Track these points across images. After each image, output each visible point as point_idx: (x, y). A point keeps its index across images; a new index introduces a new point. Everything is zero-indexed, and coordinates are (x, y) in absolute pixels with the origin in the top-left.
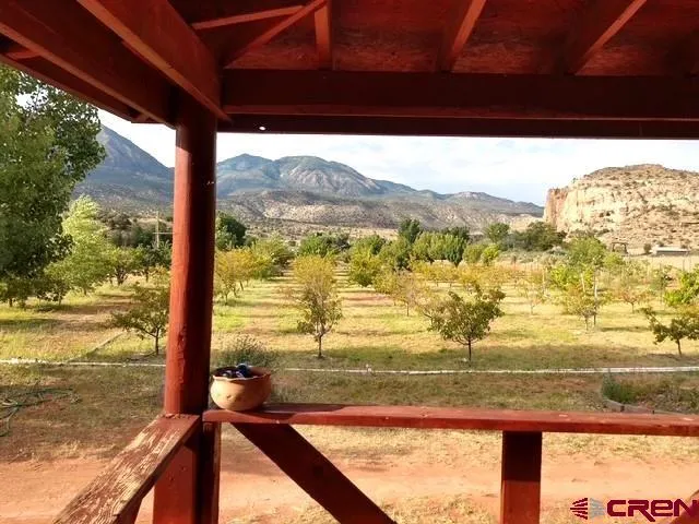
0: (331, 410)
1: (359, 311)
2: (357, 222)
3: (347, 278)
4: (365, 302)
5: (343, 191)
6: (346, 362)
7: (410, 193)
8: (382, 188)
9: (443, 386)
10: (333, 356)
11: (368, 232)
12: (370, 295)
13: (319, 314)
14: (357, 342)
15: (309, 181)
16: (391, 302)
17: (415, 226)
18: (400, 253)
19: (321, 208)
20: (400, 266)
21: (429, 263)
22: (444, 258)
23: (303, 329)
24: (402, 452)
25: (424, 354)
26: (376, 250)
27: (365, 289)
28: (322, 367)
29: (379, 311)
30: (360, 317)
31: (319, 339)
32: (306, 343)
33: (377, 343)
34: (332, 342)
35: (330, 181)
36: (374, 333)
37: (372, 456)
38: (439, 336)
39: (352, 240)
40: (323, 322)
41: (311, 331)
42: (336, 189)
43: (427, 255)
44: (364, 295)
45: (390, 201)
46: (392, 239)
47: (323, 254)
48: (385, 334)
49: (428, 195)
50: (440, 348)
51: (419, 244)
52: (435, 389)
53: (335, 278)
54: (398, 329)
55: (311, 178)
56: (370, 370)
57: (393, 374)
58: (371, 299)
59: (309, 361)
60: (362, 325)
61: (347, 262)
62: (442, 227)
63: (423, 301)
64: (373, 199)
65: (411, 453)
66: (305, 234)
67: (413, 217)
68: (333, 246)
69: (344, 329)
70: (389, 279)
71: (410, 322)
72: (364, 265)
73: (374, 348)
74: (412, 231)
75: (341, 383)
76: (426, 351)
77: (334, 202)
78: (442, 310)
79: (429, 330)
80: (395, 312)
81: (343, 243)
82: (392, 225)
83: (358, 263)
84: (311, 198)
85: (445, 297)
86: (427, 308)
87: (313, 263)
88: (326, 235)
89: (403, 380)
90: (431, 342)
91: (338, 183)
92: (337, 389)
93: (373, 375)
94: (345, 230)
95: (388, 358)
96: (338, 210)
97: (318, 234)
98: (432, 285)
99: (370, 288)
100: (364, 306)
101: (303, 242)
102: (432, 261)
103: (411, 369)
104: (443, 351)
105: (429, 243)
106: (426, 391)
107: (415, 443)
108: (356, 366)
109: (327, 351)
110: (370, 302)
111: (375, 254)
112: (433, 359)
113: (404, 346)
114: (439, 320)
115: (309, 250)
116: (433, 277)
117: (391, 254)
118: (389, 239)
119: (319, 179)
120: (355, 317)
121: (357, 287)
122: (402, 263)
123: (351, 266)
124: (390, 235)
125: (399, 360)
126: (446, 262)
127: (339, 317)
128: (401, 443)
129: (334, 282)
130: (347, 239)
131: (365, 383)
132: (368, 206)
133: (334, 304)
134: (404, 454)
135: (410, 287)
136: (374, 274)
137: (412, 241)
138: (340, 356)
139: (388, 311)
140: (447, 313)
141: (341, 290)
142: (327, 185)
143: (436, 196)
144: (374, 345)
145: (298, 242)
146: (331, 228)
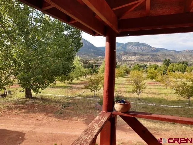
0: (148, 115)
1: (150, 87)
2: (148, 60)
3: (147, 77)
4: (152, 84)
5: (145, 51)
6: (147, 101)
7: (167, 51)
8: (158, 50)
9: (179, 111)
10: (143, 100)
11: (153, 63)
12: (154, 82)
13: (139, 87)
14: (150, 96)
15: (135, 49)
16: (161, 84)
17: (168, 61)
18: (163, 69)
19: (138, 57)
20: (164, 73)
21: (173, 73)
22: (179, 71)
23: (134, 91)
24: (166, 130)
25: (172, 101)
26: (156, 68)
27: (152, 80)
28: (139, 102)
29: (156, 87)
30: (151, 88)
31: (138, 94)
32: (135, 95)
33: (156, 96)
34: (142, 95)
36: (155, 93)
37: (156, 130)
38: (178, 96)
39: (148, 65)
40: (140, 89)
41: (136, 92)
42: (143, 51)
43: (173, 70)
44: (152, 82)
45: (160, 54)
46: (160, 65)
47: (139, 70)
48: (159, 94)
49: (173, 52)
50: (178, 99)
51: (170, 67)
52: (177, 112)
53: (143, 77)
54: (163, 92)
55: (135, 48)
56: (154, 104)
57: (162, 106)
58: (154, 83)
59: (136, 100)
60: (152, 91)
61: (146, 72)
62: (178, 61)
63: (172, 84)
64: (155, 53)
65: (170, 131)
66: (133, 64)
67: (168, 58)
68: (142, 67)
69: (146, 92)
70: (160, 77)
71: (167, 91)
72: (152, 73)
73: (155, 98)
74: (167, 63)
75: (145, 107)
76: (173, 100)
77: (142, 55)
78: (179, 87)
79: (174, 93)
80: (162, 87)
81: (145, 67)
82: (161, 61)
83: (150, 73)
84: (135, 54)
85: (180, 83)
86: (173, 86)
87: (136, 72)
88: (140, 64)
89: (166, 108)
90: (175, 97)
91: (143, 49)
92: (144, 109)
93: (156, 106)
94: (146, 63)
95: (160, 101)
96: (144, 57)
97: (137, 64)
98: (174, 79)
99: (154, 80)
100: (152, 85)
101: (133, 67)
102: (175, 72)
103: (168, 105)
104: (179, 100)
105: (174, 66)
106: (174, 112)
107: (170, 128)
108: (150, 103)
109: (141, 98)
110: (154, 84)
111: (155, 70)
112: (176, 103)
113: (166, 98)
114: (178, 90)
115: (135, 69)
116: (175, 77)
117: (160, 70)
119: (138, 48)
120: (149, 88)
121: (150, 80)
123: (148, 73)
124: (160, 64)
125: (164, 102)
126: (180, 72)
127: (144, 88)
128: (166, 127)
129: (142, 78)
130: (146, 65)
131: (153, 108)
132: (153, 55)
133: (143, 84)
134: (167, 131)
135: (167, 80)
136: (155, 76)
137: (168, 66)
138: (145, 100)
139: (160, 87)
140: (181, 88)
141: (144, 80)
142: (140, 50)
143: (176, 52)
144: (156, 97)
145: (132, 66)
146: (141, 62)
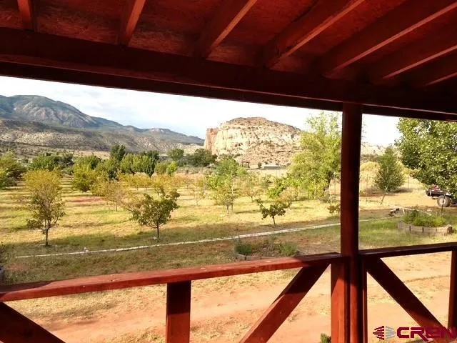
0: (38, 287)
1: (80, 209)
2: (78, 145)
3: (71, 186)
4: (85, 203)
5: (68, 123)
6: (69, 247)
7: (118, 127)
8: (98, 122)
9: (140, 257)
10: (57, 244)
11: (88, 154)
12: (88, 198)
13: (46, 213)
14: (77, 232)
15: (41, 115)
16: (103, 202)
17: (122, 150)
18: (111, 168)
19: (50, 135)
20: (111, 177)
21: (131, 175)
22: (142, 171)
23: (31, 226)
24: (109, 306)
25: (128, 237)
26: (93, 166)
27: (84, 193)
28: (48, 253)
29: (94, 209)
30: (81, 213)
31: (46, 232)
32: (36, 236)
33: (93, 231)
34: (57, 233)
35: (56, 115)
36: (91, 225)
37: (86, 314)
38: (137, 224)
39: (75, 158)
40: (50, 219)
41: (39, 227)
42: (62, 122)
43: (130, 169)
44: (84, 198)
45: (104, 132)
46: (105, 158)
47: (51, 169)
48: (99, 225)
49: (131, 129)
50: (138, 232)
51: (125, 162)
52: (134, 259)
53: (60, 186)
54: (108, 221)
55: (41, 112)
56: (87, 251)
57: (104, 252)
58: (89, 200)
59: (37, 249)
60: (82, 220)
61: (71, 174)
62: (141, 151)
63: (126, 201)
64: (92, 130)
65: (115, 306)
66: (36, 154)
67: (121, 143)
68: (60, 163)
69: (68, 223)
70: (102, 186)
71: (118, 215)
72: (84, 176)
73: (91, 236)
74: (120, 153)
75: (64, 263)
76: (129, 234)
77: (60, 131)
78: (139, 206)
79: (130, 220)
80: (107, 209)
81: (68, 161)
82: (104, 148)
83: (79, 176)
84: (40, 127)
85: (141, 197)
86: (129, 205)
87: (43, 176)
88: (54, 155)
89: (111, 256)
90: (133, 228)
91: (63, 117)
93: (89, 254)
94: (69, 152)
95: (101, 241)
96: (63, 137)
97: (48, 155)
98: (133, 189)
99: (89, 193)
100: (84, 205)
101: (35, 160)
102: (134, 173)
103: (118, 247)
104: (141, 233)
105: (132, 161)
106: (128, 262)
107: (119, 299)
108: (75, 250)
109: (53, 241)
110: (89, 203)
111: (93, 168)
112: (134, 239)
113: (113, 232)
114: (136, 213)
115: (39, 166)
116: (134, 184)
117: (104, 169)
118: (104, 158)
119: (48, 114)
120: (76, 214)
121: (78, 193)
122: (112, 175)
123: (74, 178)
124: (105, 156)
125: (109, 242)
126: (144, 174)
127: (62, 215)
128: (109, 300)
129: (59, 189)
130: (71, 158)
131: (84, 261)
132: (88, 135)
133: (59, 205)
134: (110, 307)
135: (118, 191)
136: (91, 183)
137: (120, 160)
138: (63, 243)
139: (102, 208)
140: (142, 208)
141: (66, 195)
142: (55, 118)
143: (136, 130)
144: (91, 233)
145: (31, 160)
146: (58, 150)
